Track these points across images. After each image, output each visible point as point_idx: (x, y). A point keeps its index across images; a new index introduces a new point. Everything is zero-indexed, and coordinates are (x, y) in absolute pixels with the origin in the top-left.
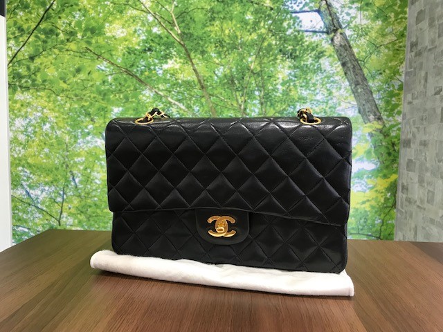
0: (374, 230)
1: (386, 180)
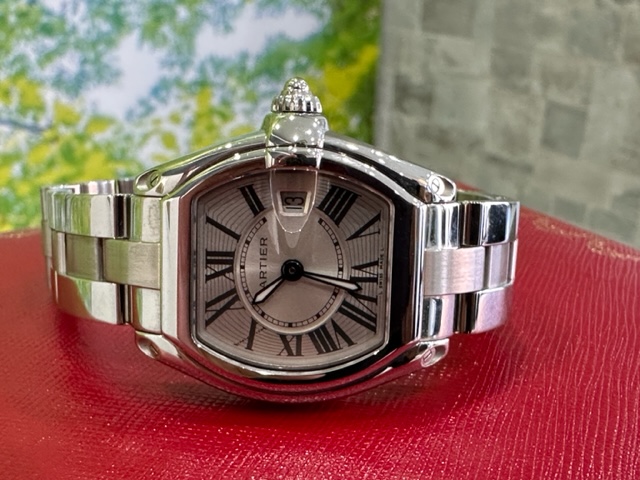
1: (347, 70)
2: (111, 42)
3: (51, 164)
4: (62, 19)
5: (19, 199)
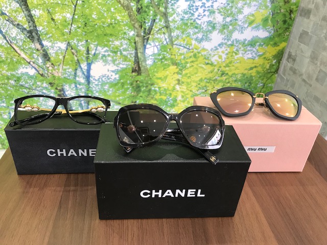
1: (276, 48)
2: (211, 32)
3: (191, 57)
4: (201, 25)
5: (182, 64)
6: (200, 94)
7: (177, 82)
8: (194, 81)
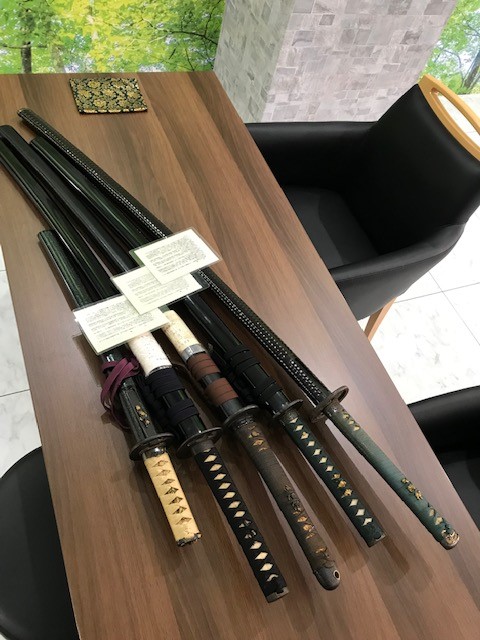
0: (199, 26)
6: (124, 30)
7: (88, 11)
8: (113, 10)
